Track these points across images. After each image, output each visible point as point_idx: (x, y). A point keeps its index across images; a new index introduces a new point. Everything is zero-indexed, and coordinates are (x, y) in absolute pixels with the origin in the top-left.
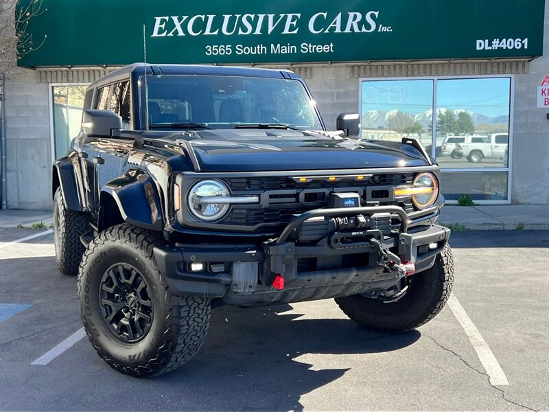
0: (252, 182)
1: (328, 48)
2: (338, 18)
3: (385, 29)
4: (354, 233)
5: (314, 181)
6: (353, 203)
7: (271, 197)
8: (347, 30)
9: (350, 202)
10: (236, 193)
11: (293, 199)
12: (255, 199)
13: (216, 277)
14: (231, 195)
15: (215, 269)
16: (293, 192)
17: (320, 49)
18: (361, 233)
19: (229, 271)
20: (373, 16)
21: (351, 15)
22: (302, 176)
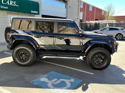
1: (7, 8)
2: (8, 1)
3: (17, 6)
8: (10, 4)
17: (5, 8)
20: (15, 2)
21: (11, 1)
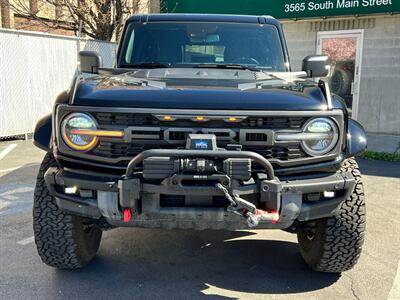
0: (117, 117)
4: (195, 177)
5: (178, 120)
6: (205, 145)
7: (134, 132)
9: (201, 144)
10: (102, 126)
11: (158, 137)
12: (119, 134)
13: (85, 201)
14: (98, 129)
15: (83, 194)
16: (158, 129)
18: (205, 177)
19: (95, 197)
22: (167, 115)
